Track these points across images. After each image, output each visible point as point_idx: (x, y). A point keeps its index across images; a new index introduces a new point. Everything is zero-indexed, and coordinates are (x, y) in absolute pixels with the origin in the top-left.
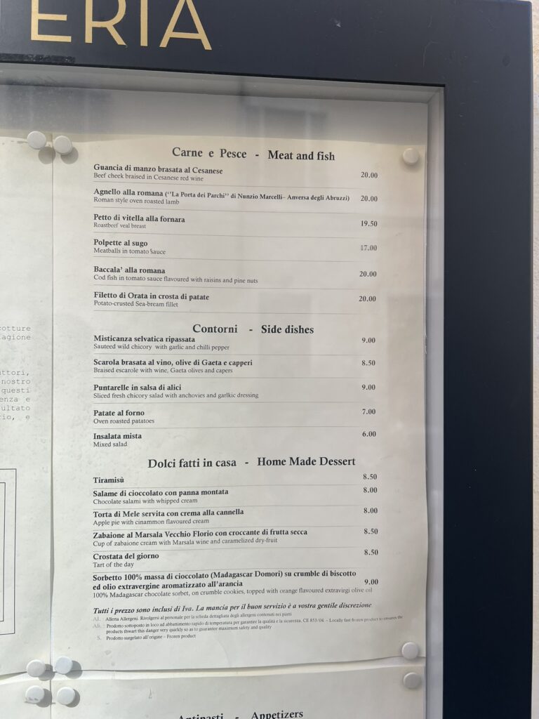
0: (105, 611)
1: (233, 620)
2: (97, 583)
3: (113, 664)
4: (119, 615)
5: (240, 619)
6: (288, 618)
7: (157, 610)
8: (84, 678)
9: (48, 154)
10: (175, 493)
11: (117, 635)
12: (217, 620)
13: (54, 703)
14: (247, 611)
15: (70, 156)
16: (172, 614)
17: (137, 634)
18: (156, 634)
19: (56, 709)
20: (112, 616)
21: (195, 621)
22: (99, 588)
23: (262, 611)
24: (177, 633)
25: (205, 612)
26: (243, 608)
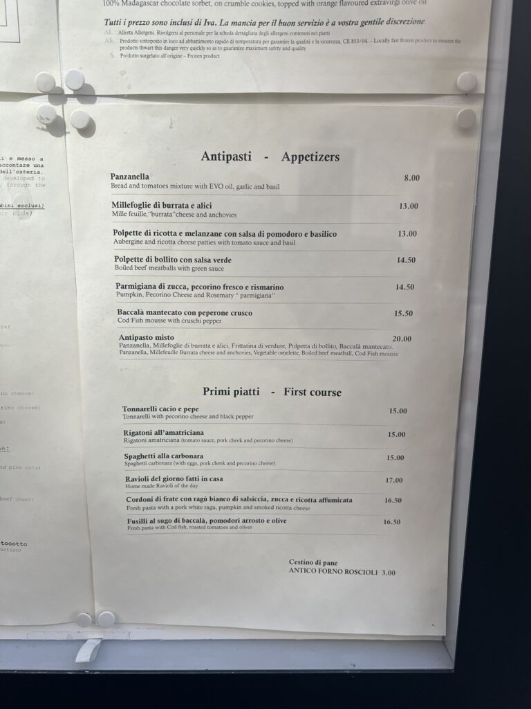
0: (117, 23)
1: (262, 38)
3: (129, 87)
4: (133, 28)
5: (270, 38)
6: (325, 38)
7: (175, 23)
8: (101, 103)
11: (132, 52)
12: (244, 38)
14: (278, 29)
16: (193, 28)
17: (154, 52)
18: (175, 53)
19: (71, 139)
20: (125, 28)
21: (220, 38)
23: (296, 28)
24: (199, 52)
25: (230, 28)
26: (274, 24)
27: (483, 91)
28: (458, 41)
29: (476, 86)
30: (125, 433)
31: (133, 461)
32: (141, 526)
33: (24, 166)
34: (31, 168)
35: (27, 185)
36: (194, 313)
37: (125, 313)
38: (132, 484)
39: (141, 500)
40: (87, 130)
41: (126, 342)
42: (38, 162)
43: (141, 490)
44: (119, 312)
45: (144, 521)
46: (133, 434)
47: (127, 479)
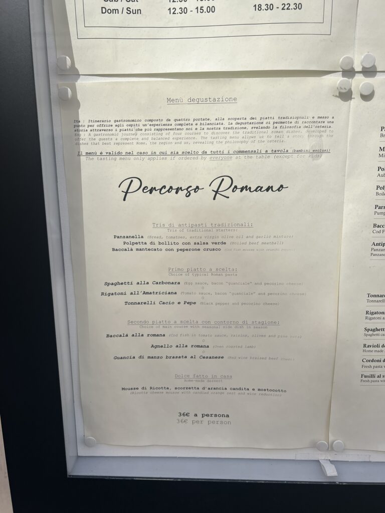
13: (354, 98)
19: (356, 102)
30: (367, 313)
31: (370, 332)
32: (370, 379)
33: (321, 124)
34: (326, 124)
35: (321, 136)
37: (379, 226)
39: (373, 361)
40: (367, 97)
42: (330, 119)
44: (375, 225)
45: (373, 376)
46: (372, 313)
47: (365, 346)
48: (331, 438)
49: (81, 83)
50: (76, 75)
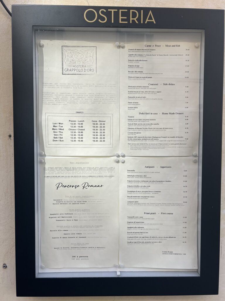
0: (130, 144)
1: (157, 146)
2: (128, 138)
3: (132, 155)
4: (133, 145)
5: (158, 146)
6: (168, 146)
7: (141, 144)
8: (126, 157)
9: (119, 47)
10: (144, 120)
11: (132, 149)
12: (153, 146)
14: (159, 145)
15: (123, 47)
16: (144, 145)
17: (137, 149)
18: (141, 149)
19: (120, 164)
20: (132, 145)
21: (149, 146)
22: (129, 139)
23: (163, 145)
24: (145, 149)
25: (151, 145)
26: (159, 144)
27: (198, 155)
28: (193, 147)
29: (197, 155)
30: (128, 222)
31: (129, 228)
32: (130, 243)
33: (112, 169)
34: (113, 169)
35: (112, 172)
36: (143, 197)
37: (129, 197)
38: (129, 234)
39: (130, 237)
40: (123, 162)
41: (129, 203)
42: (114, 168)
43: (131, 235)
44: (128, 197)
46: (129, 222)
47: (128, 233)
48: (120, 263)
49: (46, 158)
50: (45, 155)
